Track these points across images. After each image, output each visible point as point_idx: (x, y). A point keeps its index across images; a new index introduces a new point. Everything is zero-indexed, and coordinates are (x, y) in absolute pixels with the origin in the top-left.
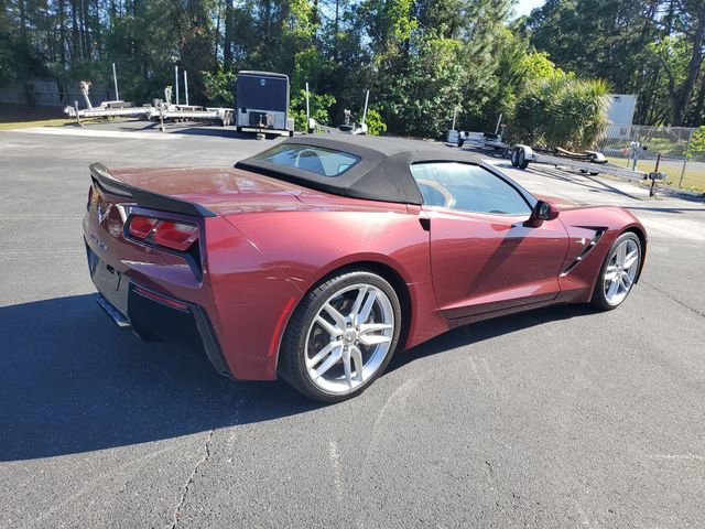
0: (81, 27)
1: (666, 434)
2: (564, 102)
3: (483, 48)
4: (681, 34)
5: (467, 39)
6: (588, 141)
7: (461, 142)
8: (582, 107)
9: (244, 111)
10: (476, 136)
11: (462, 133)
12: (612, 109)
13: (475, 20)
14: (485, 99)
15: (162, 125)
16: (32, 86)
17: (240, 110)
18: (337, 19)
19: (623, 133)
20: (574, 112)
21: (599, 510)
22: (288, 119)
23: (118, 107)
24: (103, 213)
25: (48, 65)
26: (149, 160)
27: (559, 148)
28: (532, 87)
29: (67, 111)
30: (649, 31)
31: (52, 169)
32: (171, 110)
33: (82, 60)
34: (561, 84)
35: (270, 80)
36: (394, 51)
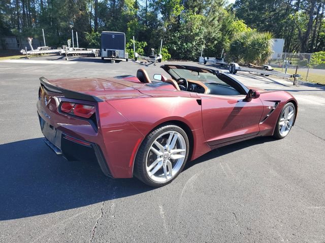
0: (27, 13)
1: (314, 197)
2: (252, 43)
3: (214, 19)
4: (304, 11)
5: (206, 14)
6: (263, 60)
7: (205, 62)
8: (260, 45)
9: (105, 50)
10: (212, 59)
11: (206, 58)
12: (274, 45)
13: (210, 6)
14: (216, 42)
15: (67, 57)
16: (5, 40)
17: (103, 50)
18: (147, 6)
19: (279, 56)
20: (257, 47)
21: (288, 234)
22: (126, 53)
23: (46, 49)
24: (47, 101)
25: (12, 30)
26: (62, 74)
27: (251, 64)
28: (237, 36)
29: (22, 51)
30: (289, 10)
31: (16, 79)
32: (71, 51)
33: (27, 27)
34: (250, 35)
35: (116, 36)
36: (173, 20)
